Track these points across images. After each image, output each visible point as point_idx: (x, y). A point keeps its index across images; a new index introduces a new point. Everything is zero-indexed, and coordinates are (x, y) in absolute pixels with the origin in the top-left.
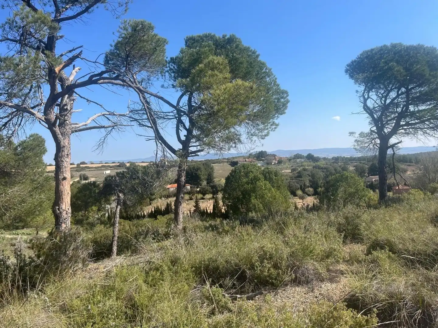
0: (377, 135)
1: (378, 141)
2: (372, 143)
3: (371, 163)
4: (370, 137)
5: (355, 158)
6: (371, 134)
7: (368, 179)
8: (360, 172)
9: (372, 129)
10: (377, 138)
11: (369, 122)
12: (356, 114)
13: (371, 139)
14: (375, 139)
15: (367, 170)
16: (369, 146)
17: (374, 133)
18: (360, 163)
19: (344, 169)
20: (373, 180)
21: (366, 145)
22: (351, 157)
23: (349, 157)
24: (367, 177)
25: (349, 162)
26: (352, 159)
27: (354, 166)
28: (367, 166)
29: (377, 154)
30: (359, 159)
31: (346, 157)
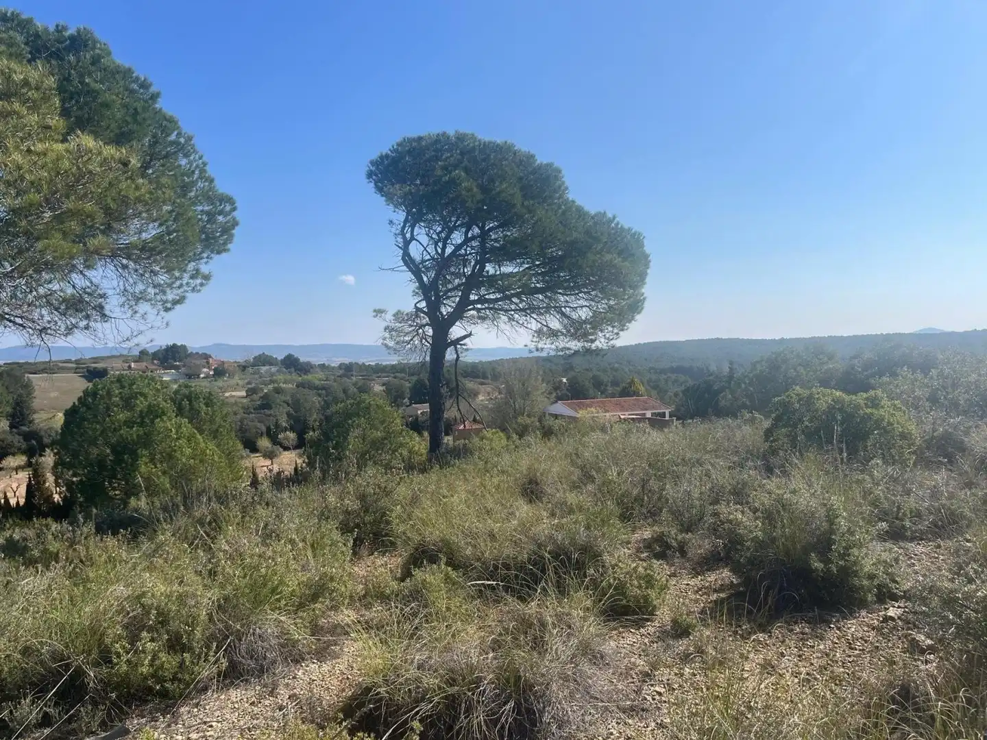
0: (427, 319)
1: (429, 331)
2: (418, 334)
3: (415, 378)
4: (414, 321)
5: (386, 366)
6: (417, 316)
7: (409, 411)
8: (395, 397)
9: (418, 305)
10: (427, 324)
11: (414, 291)
12: (390, 272)
13: (416, 326)
14: (425, 326)
15: (408, 391)
16: (412, 340)
17: (422, 315)
18: (395, 377)
19: (363, 389)
20: (419, 412)
21: (407, 338)
22: (377, 364)
23: (373, 364)
24: (407, 406)
25: (374, 376)
26: (379, 370)
27: (383, 385)
28: (408, 385)
29: (428, 359)
30: (394, 369)
31: (367, 364)
